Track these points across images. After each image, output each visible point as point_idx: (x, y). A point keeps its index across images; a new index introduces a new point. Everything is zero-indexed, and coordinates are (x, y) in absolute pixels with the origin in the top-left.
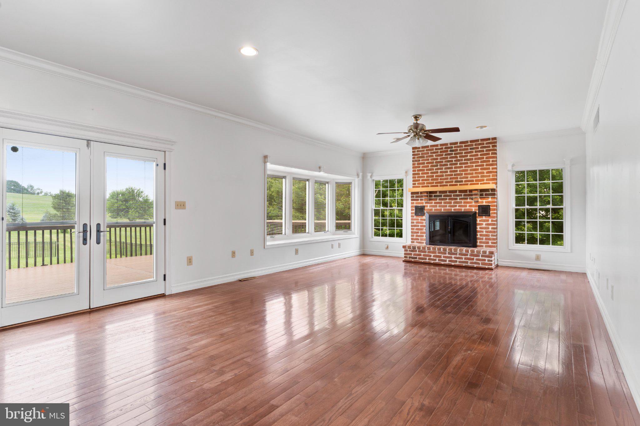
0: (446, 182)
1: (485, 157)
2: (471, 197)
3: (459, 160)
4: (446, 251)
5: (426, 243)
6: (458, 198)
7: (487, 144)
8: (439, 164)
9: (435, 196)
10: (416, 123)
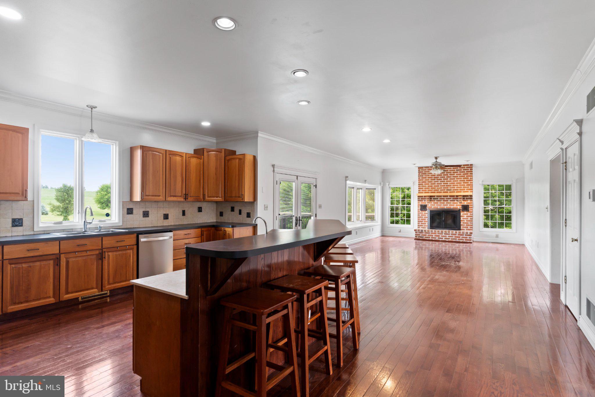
0: (441, 190)
1: (466, 175)
2: (457, 200)
3: (449, 177)
4: (443, 232)
5: (428, 228)
6: (449, 200)
7: (467, 168)
8: (436, 179)
9: (434, 199)
10: (436, 161)
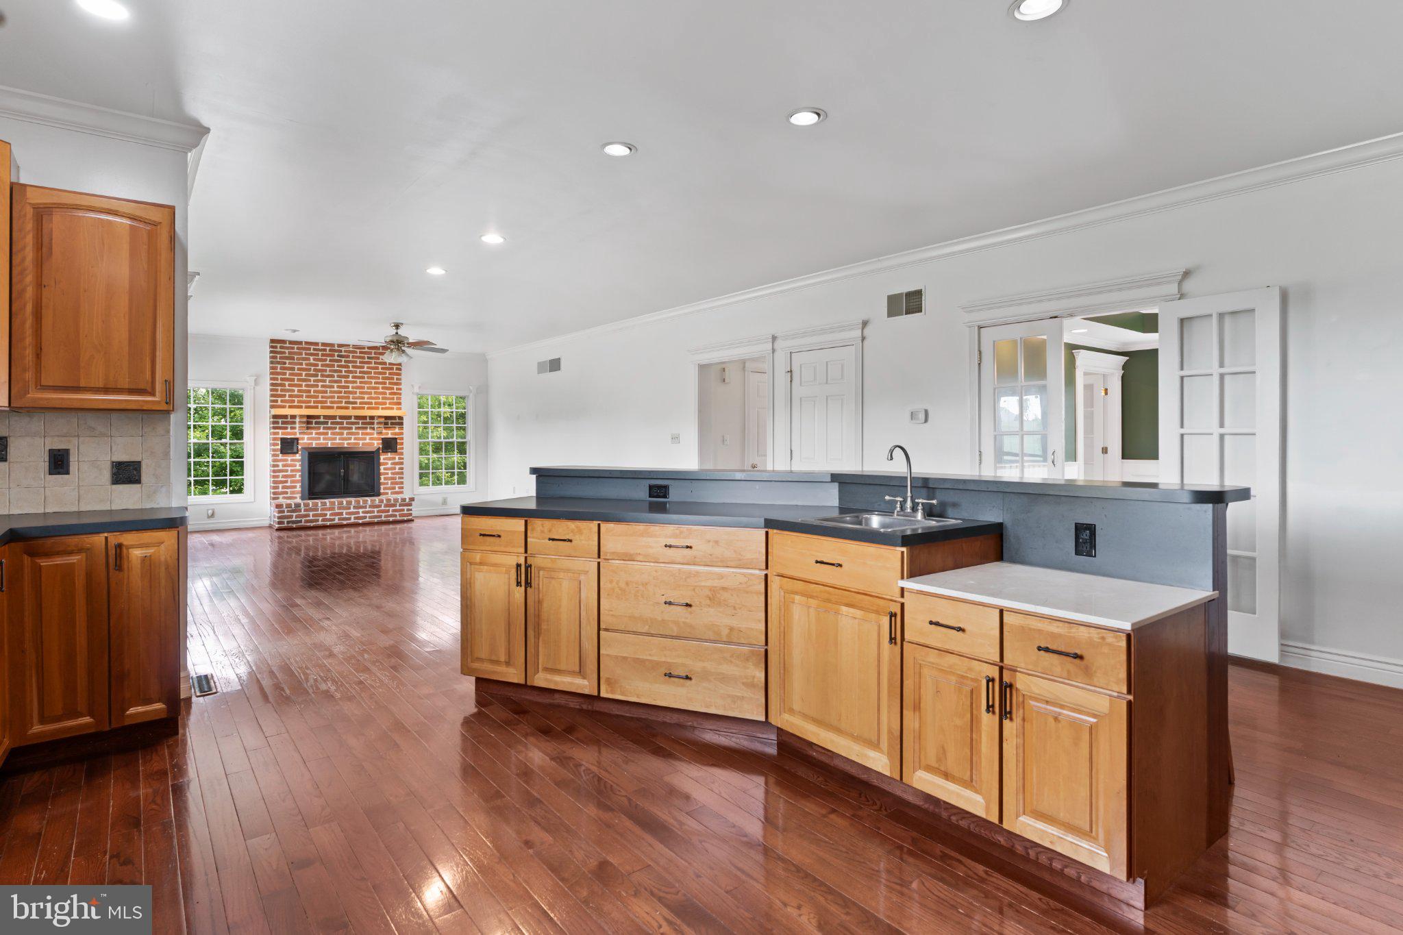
0: (331, 402)
2: (372, 426)
3: (351, 372)
5: (302, 498)
6: (354, 428)
8: (320, 374)
9: (316, 423)
10: (397, 333)
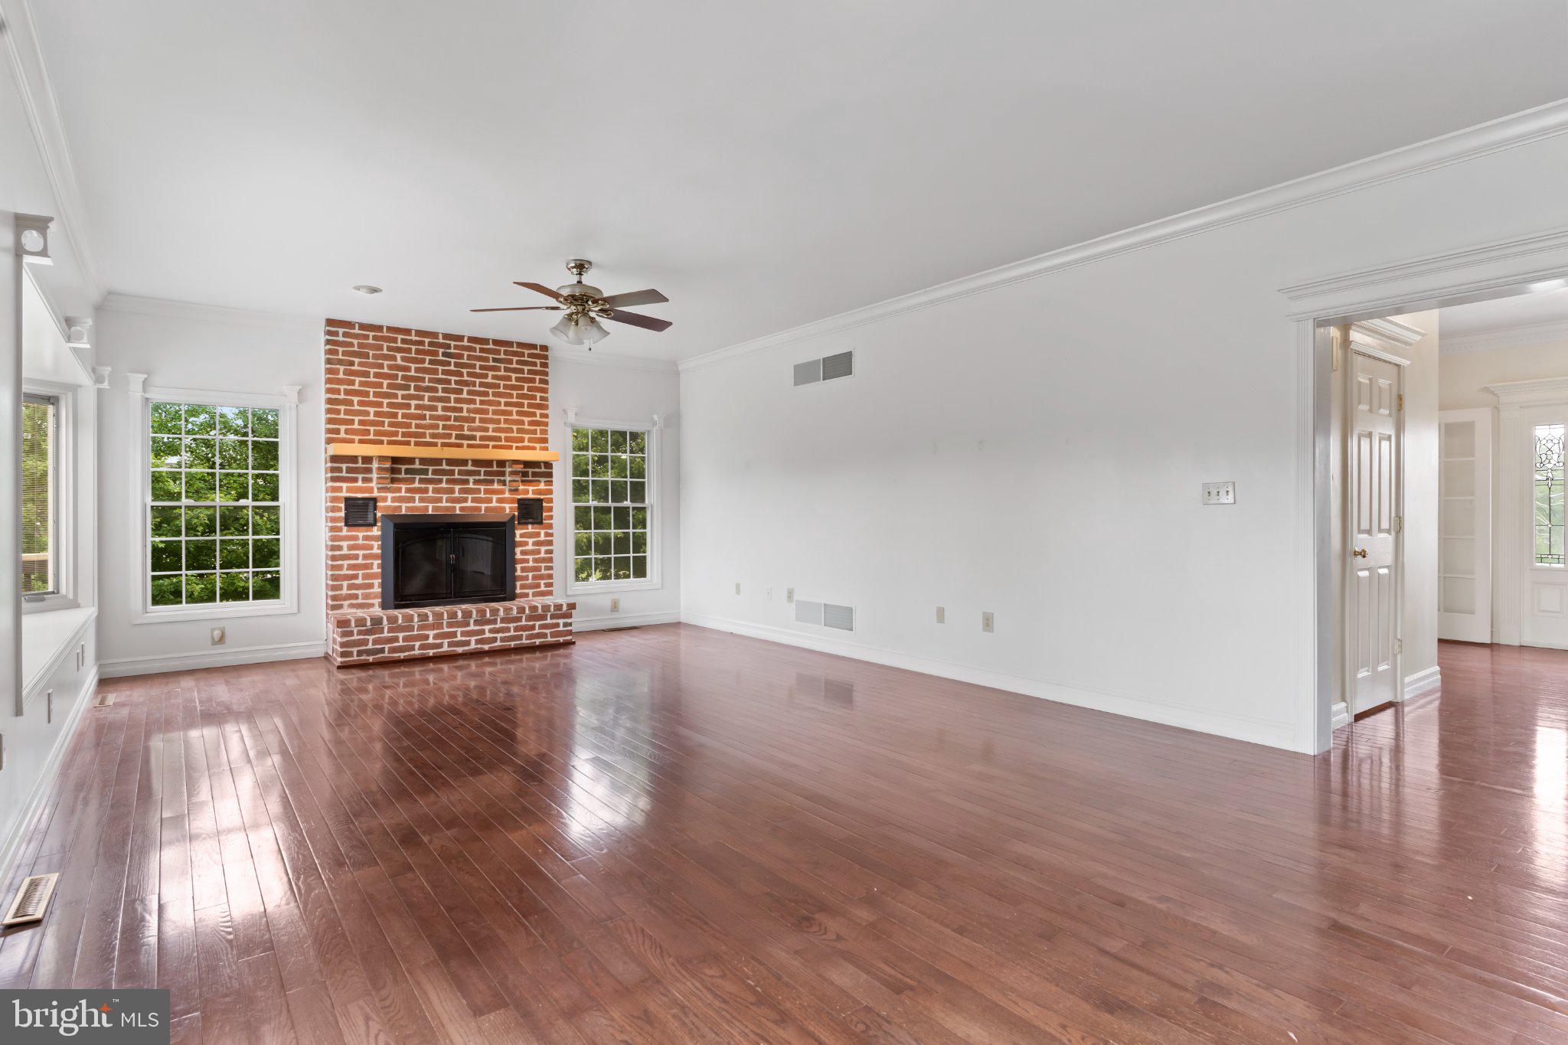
0: (433, 436)
1: (526, 385)
2: (502, 478)
3: (466, 383)
5: (384, 607)
6: (471, 481)
7: (529, 355)
9: (407, 471)
10: (579, 282)
